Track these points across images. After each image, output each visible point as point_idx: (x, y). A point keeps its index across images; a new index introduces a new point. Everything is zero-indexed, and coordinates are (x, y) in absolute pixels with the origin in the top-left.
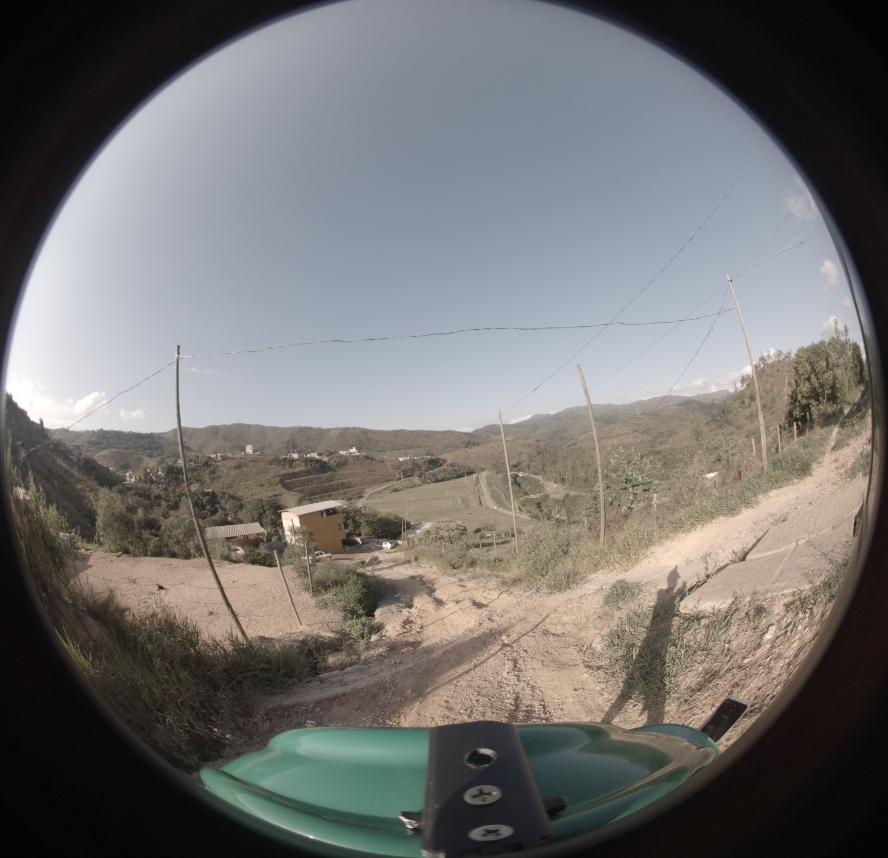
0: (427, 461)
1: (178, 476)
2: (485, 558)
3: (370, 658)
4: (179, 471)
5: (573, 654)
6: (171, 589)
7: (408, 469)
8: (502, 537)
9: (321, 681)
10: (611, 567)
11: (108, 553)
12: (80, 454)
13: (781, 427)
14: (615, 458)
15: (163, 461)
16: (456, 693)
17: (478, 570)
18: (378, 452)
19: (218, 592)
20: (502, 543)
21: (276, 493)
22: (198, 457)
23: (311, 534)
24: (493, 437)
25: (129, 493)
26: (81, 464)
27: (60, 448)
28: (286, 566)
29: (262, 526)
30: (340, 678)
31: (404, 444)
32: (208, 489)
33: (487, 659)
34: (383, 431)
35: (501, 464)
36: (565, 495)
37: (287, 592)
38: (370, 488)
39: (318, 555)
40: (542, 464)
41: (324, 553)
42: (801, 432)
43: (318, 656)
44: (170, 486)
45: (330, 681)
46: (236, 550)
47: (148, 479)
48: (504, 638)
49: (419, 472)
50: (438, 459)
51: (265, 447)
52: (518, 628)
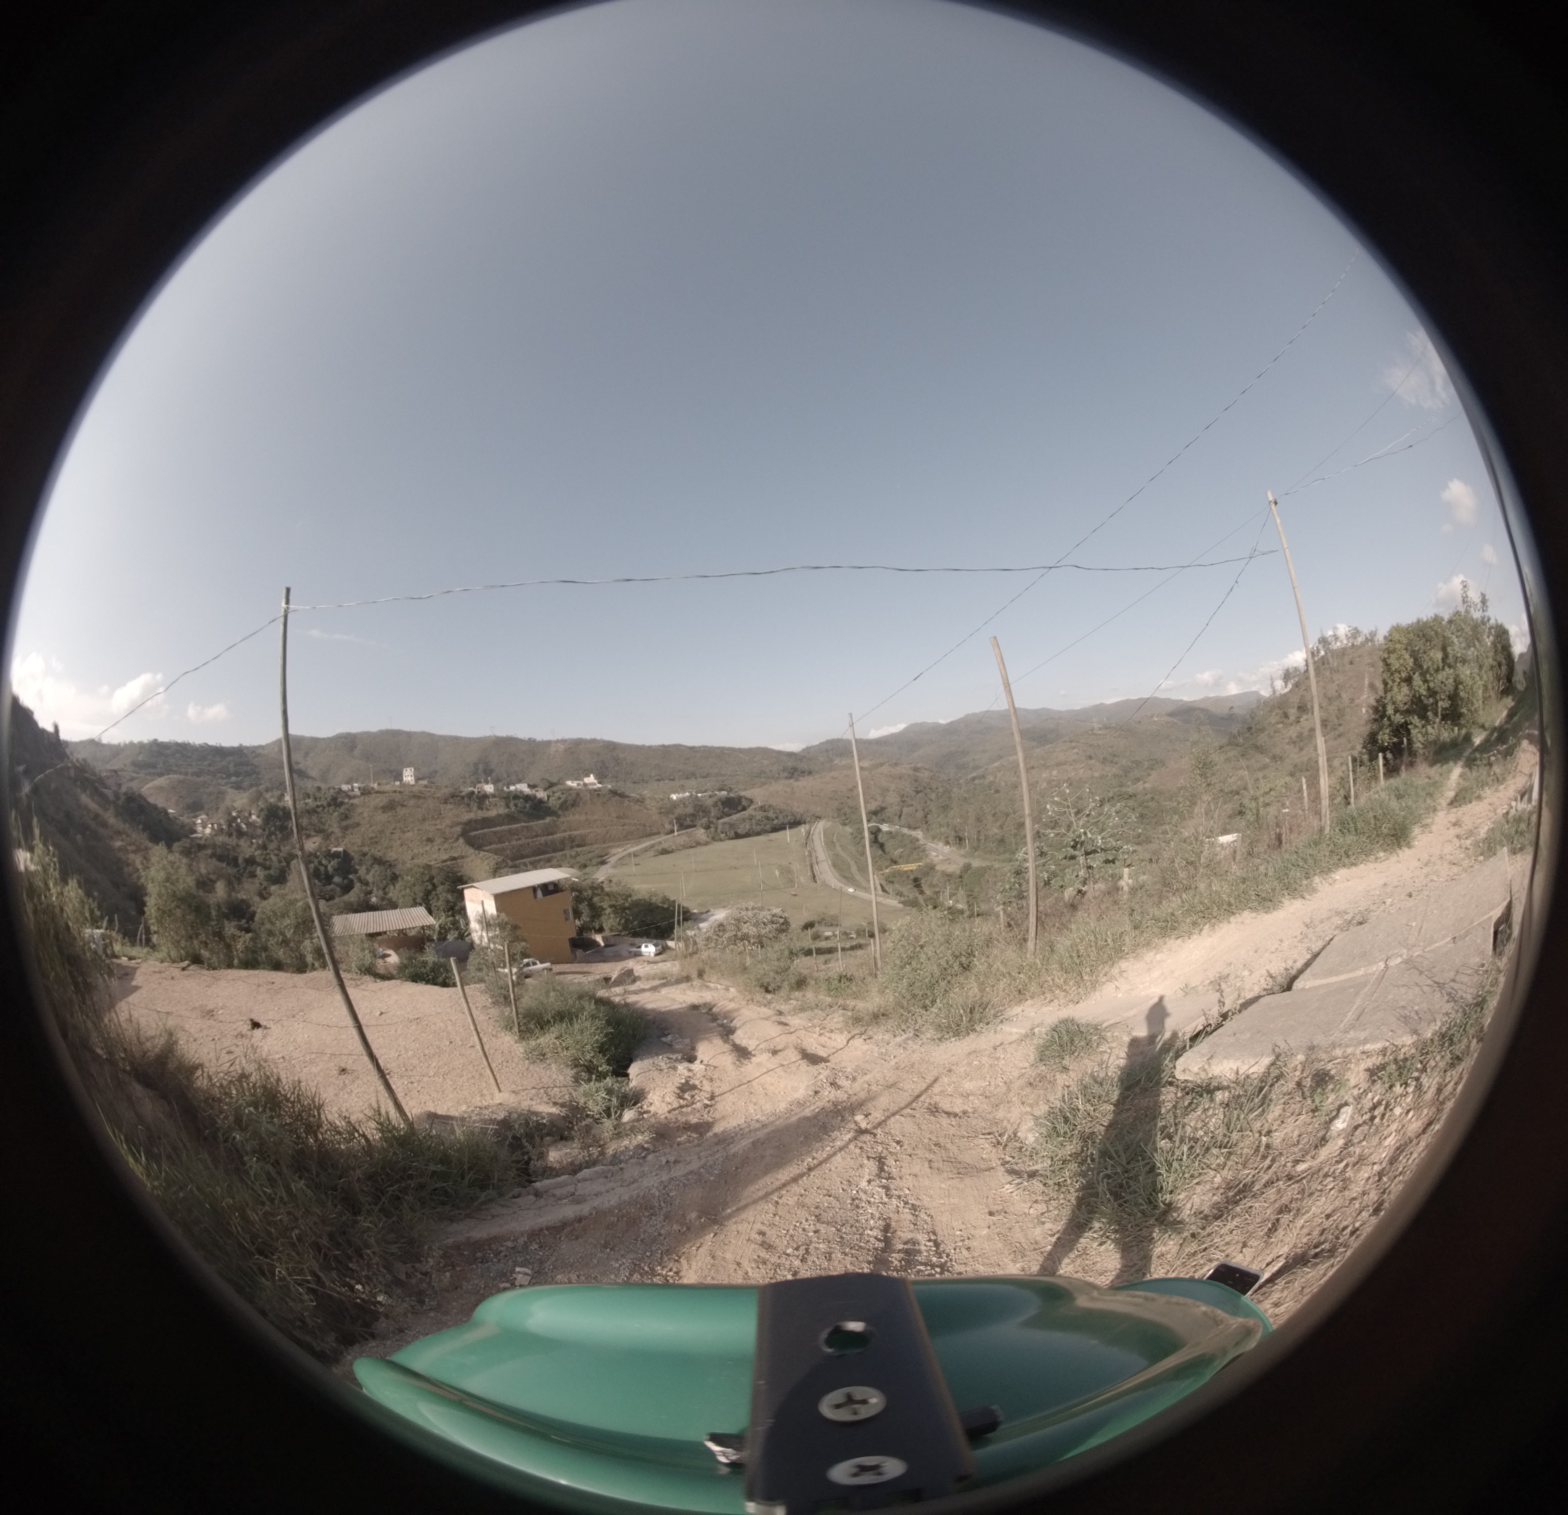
0: (720, 800)
1: (286, 824)
2: (822, 975)
3: (622, 1152)
4: (286, 814)
5: (985, 1150)
6: (273, 1027)
7: (686, 815)
8: (852, 938)
9: (538, 1194)
10: (1049, 996)
11: (166, 964)
12: (120, 785)
13: (1354, 760)
14: (1054, 803)
15: (260, 795)
16: (777, 1218)
17: (810, 995)
18: (635, 783)
19: (354, 1033)
20: (853, 948)
21: (456, 855)
22: (319, 789)
23: (515, 928)
24: (837, 761)
25: (201, 854)
26: (120, 802)
27: (86, 775)
28: (472, 986)
29: (430, 912)
30: (571, 1189)
31: (680, 771)
32: (336, 847)
33: (830, 1157)
34: (643, 746)
35: (851, 808)
36: (964, 867)
37: (474, 1033)
38: (619, 846)
39: (528, 965)
40: (923, 810)
41: (538, 962)
42: (1391, 770)
43: (530, 1147)
44: (272, 841)
45: (554, 1195)
46: (385, 956)
47: (233, 829)
48: (859, 1118)
49: (705, 820)
50: (740, 798)
51: (436, 772)
52: (884, 1101)
